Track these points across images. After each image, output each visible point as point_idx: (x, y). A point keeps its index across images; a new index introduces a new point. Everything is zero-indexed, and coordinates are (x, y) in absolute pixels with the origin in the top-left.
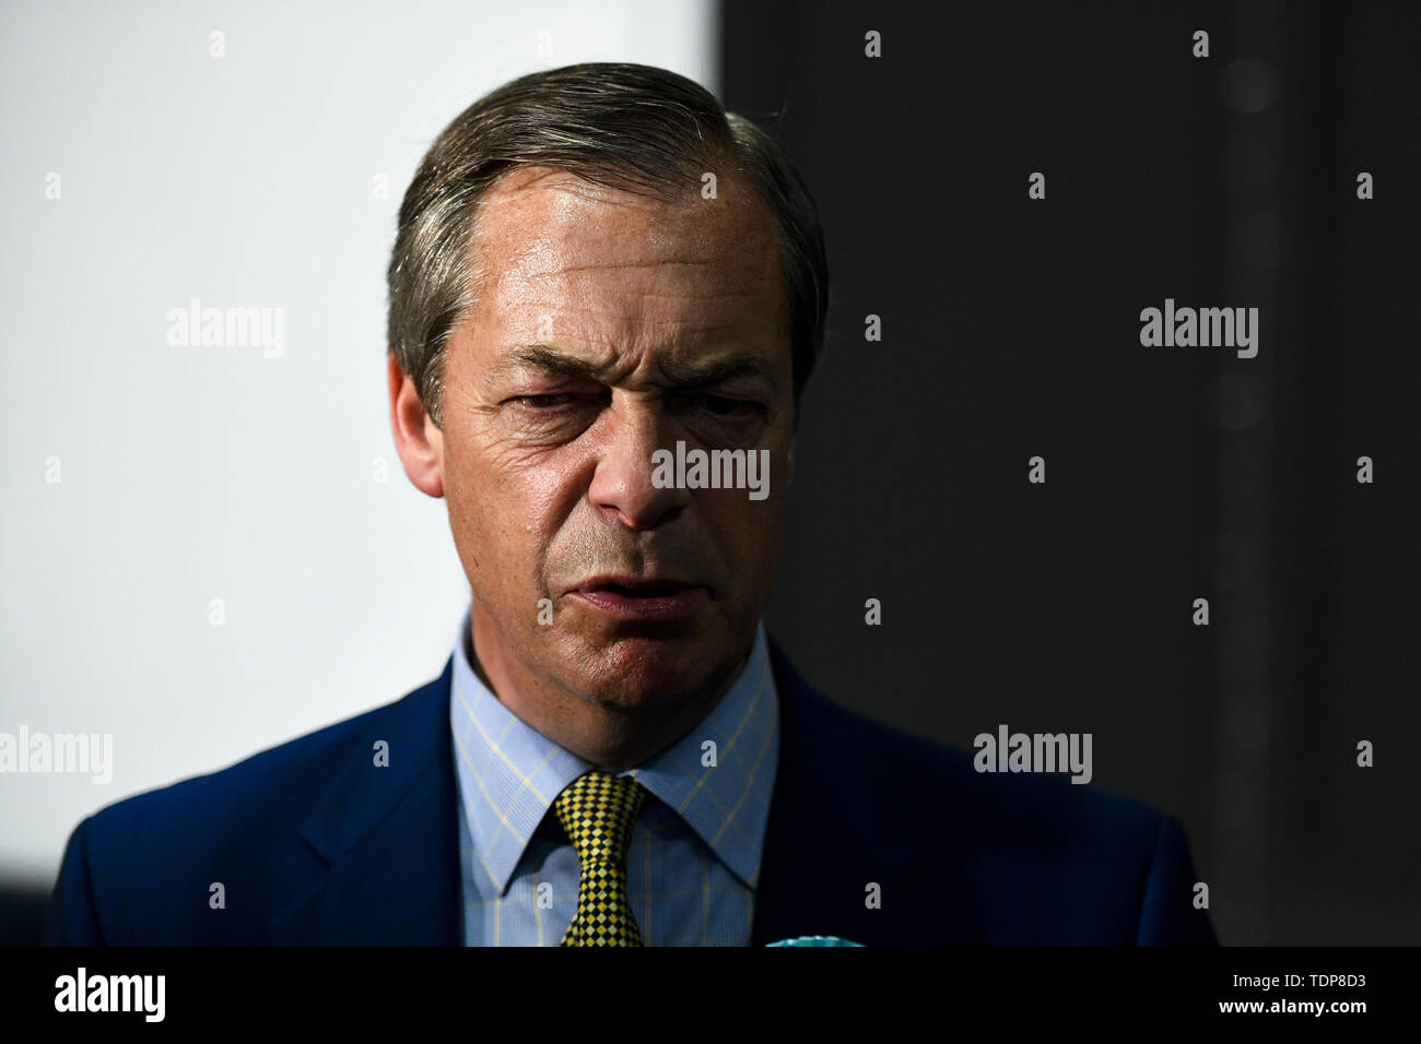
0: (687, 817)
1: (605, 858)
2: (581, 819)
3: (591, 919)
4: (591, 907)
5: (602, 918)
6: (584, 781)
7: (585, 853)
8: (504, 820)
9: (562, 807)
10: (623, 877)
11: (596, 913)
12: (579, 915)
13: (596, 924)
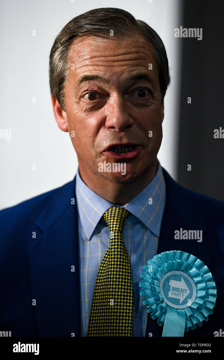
0: (140, 218)
1: (117, 230)
2: (110, 219)
3: (113, 247)
4: (113, 244)
5: (116, 247)
6: (111, 209)
7: (112, 229)
8: (90, 220)
9: (105, 216)
10: (122, 235)
11: (115, 245)
12: (110, 246)
13: (115, 248)
